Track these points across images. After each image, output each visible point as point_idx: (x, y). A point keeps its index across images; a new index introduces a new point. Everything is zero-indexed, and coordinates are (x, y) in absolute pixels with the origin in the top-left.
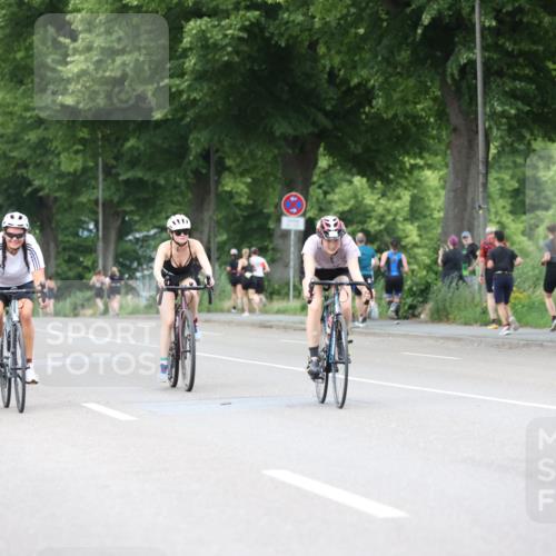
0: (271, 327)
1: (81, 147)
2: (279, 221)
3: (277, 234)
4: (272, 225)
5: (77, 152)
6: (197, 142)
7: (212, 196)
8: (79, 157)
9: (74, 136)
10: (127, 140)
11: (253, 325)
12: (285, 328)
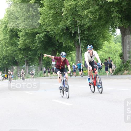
0: (52, 78)
1: (21, 54)
2: (52, 63)
3: (51, 65)
4: (51, 63)
5: (21, 55)
6: (39, 52)
7: (42, 60)
8: (22, 56)
9: (21, 53)
10: (29, 52)
11: (49, 78)
12: (54, 78)
